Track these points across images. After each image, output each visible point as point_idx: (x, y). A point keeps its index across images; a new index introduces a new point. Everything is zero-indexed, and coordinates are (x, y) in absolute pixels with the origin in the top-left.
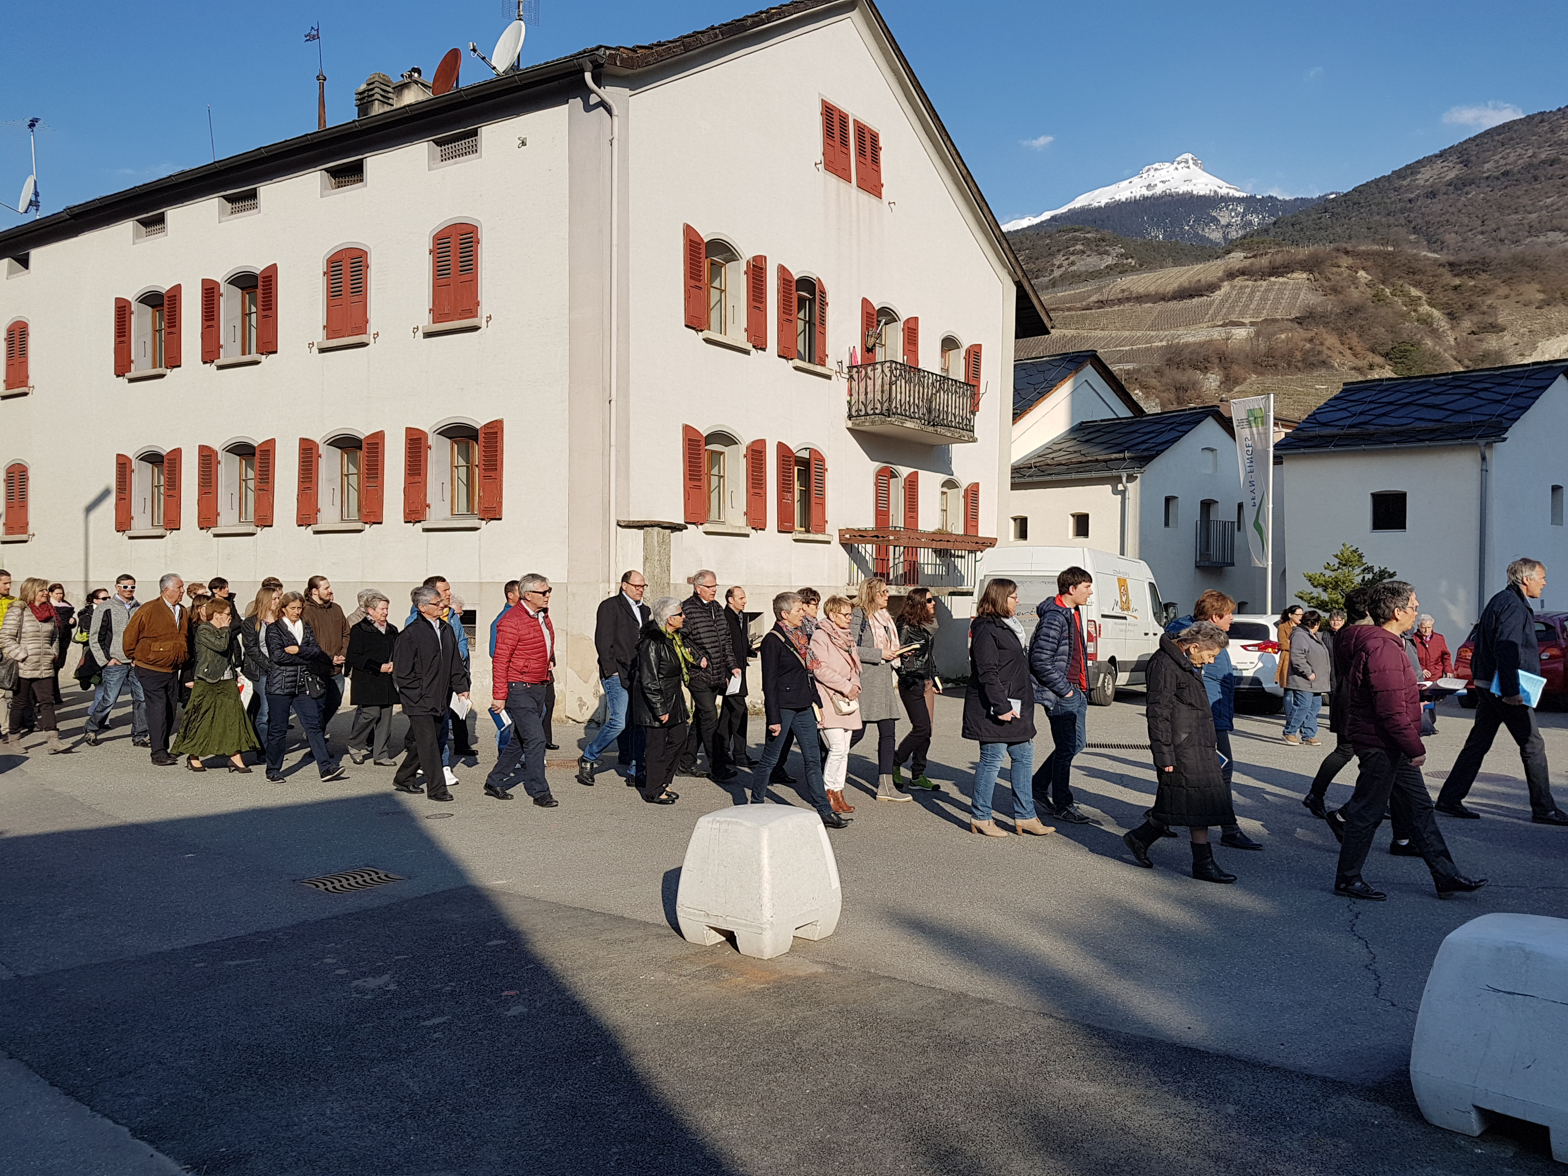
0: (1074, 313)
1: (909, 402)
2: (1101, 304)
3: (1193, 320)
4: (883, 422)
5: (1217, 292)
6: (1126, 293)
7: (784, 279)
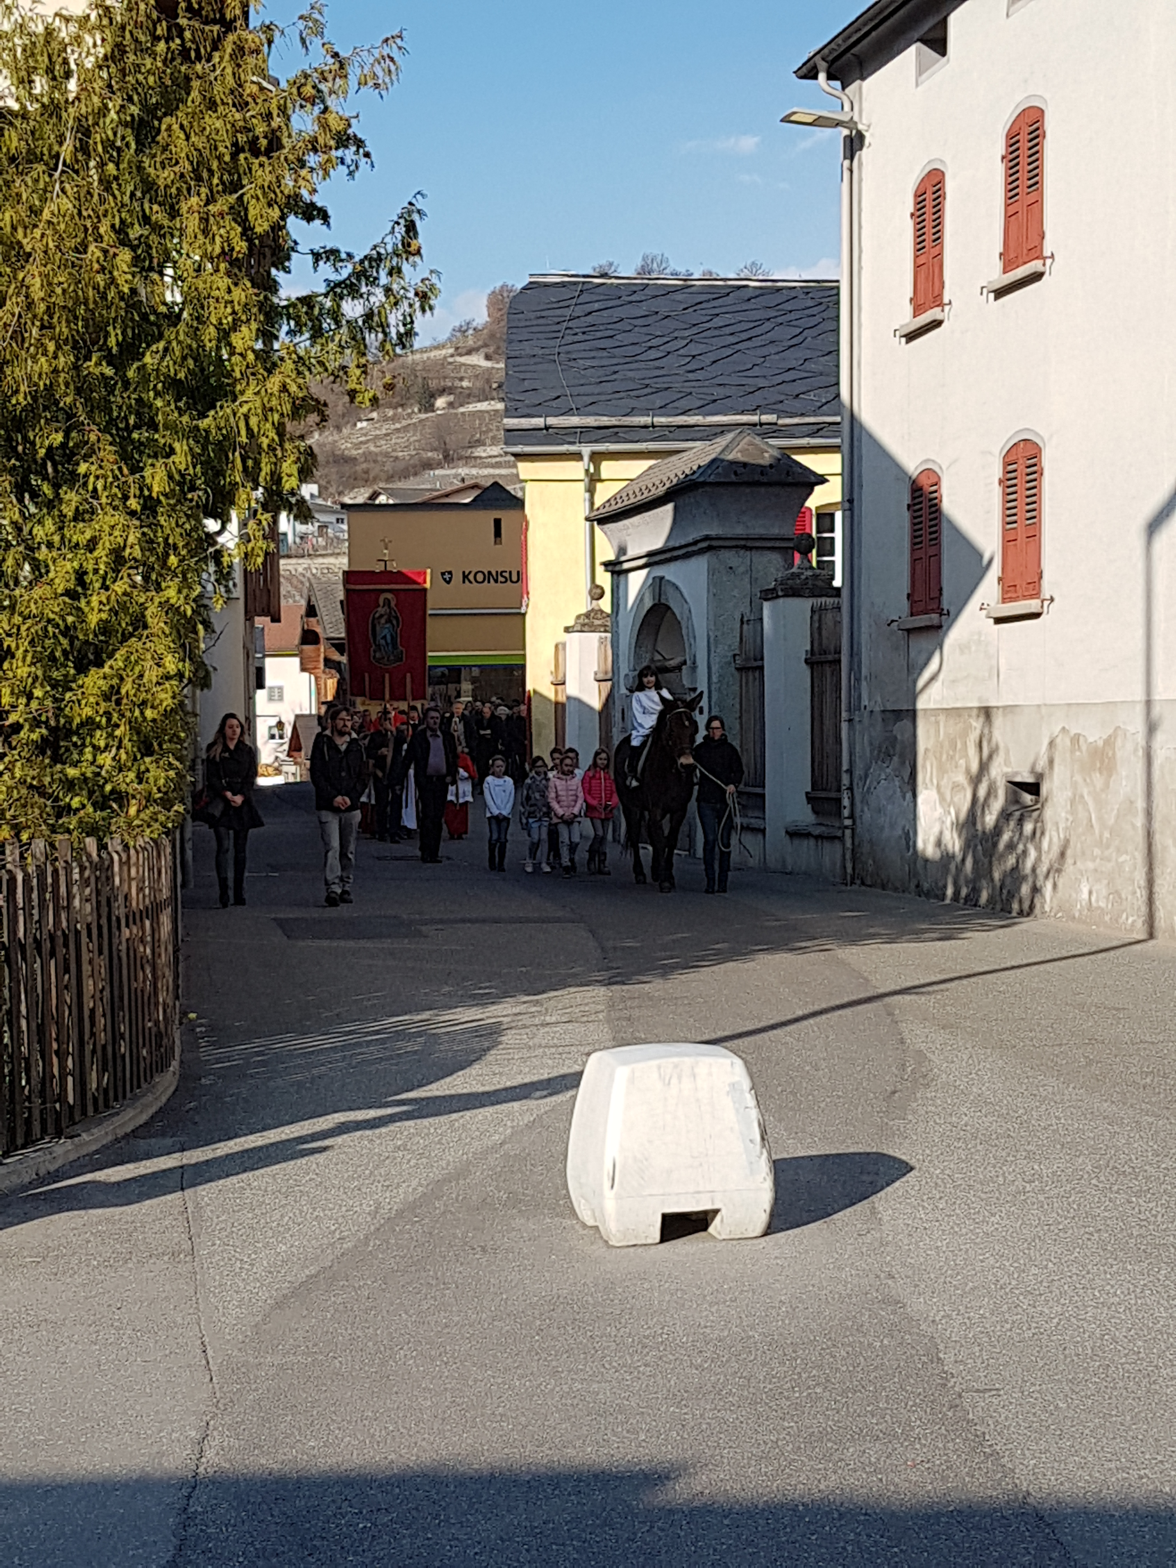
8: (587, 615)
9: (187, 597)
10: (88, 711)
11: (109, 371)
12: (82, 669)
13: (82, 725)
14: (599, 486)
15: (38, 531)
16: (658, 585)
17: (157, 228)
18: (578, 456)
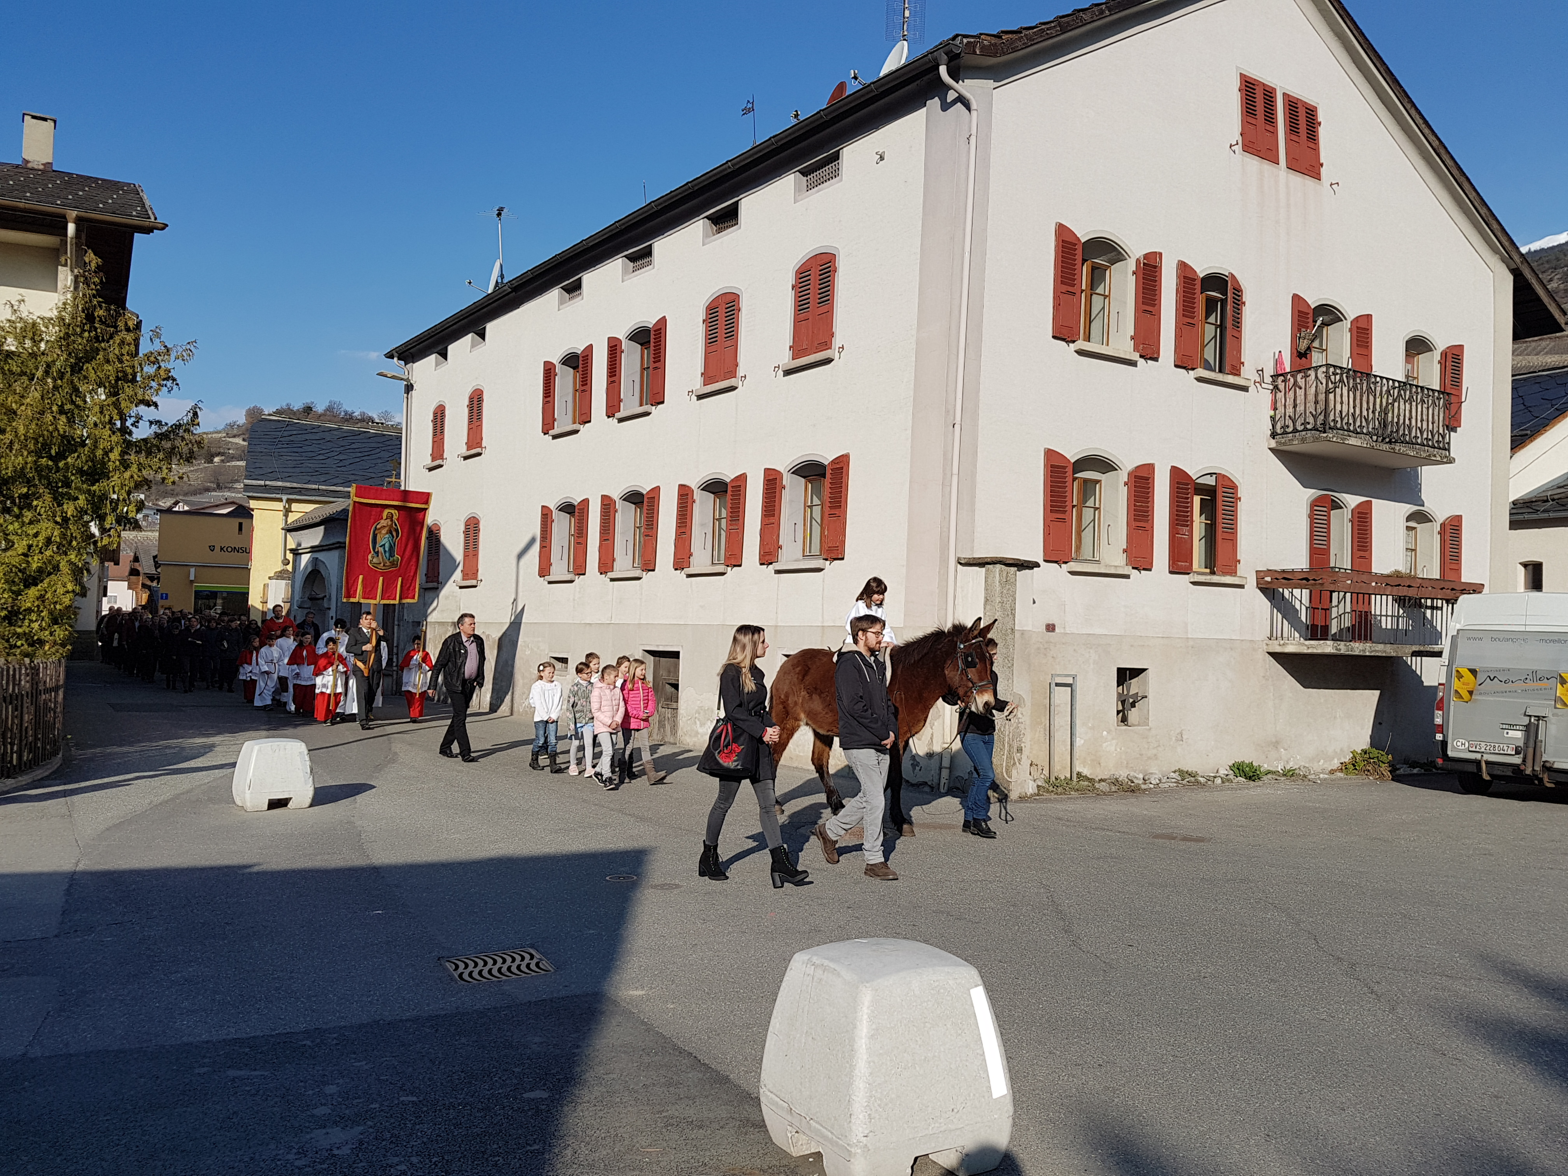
1: (1353, 415)
4: (1316, 439)
7: (1185, 277)
8: (280, 572)
9: (80, 559)
10: (29, 605)
11: (50, 463)
12: (27, 586)
13: (25, 610)
14: (290, 514)
15: (11, 527)
16: (315, 561)
17: (78, 407)
18: (280, 500)
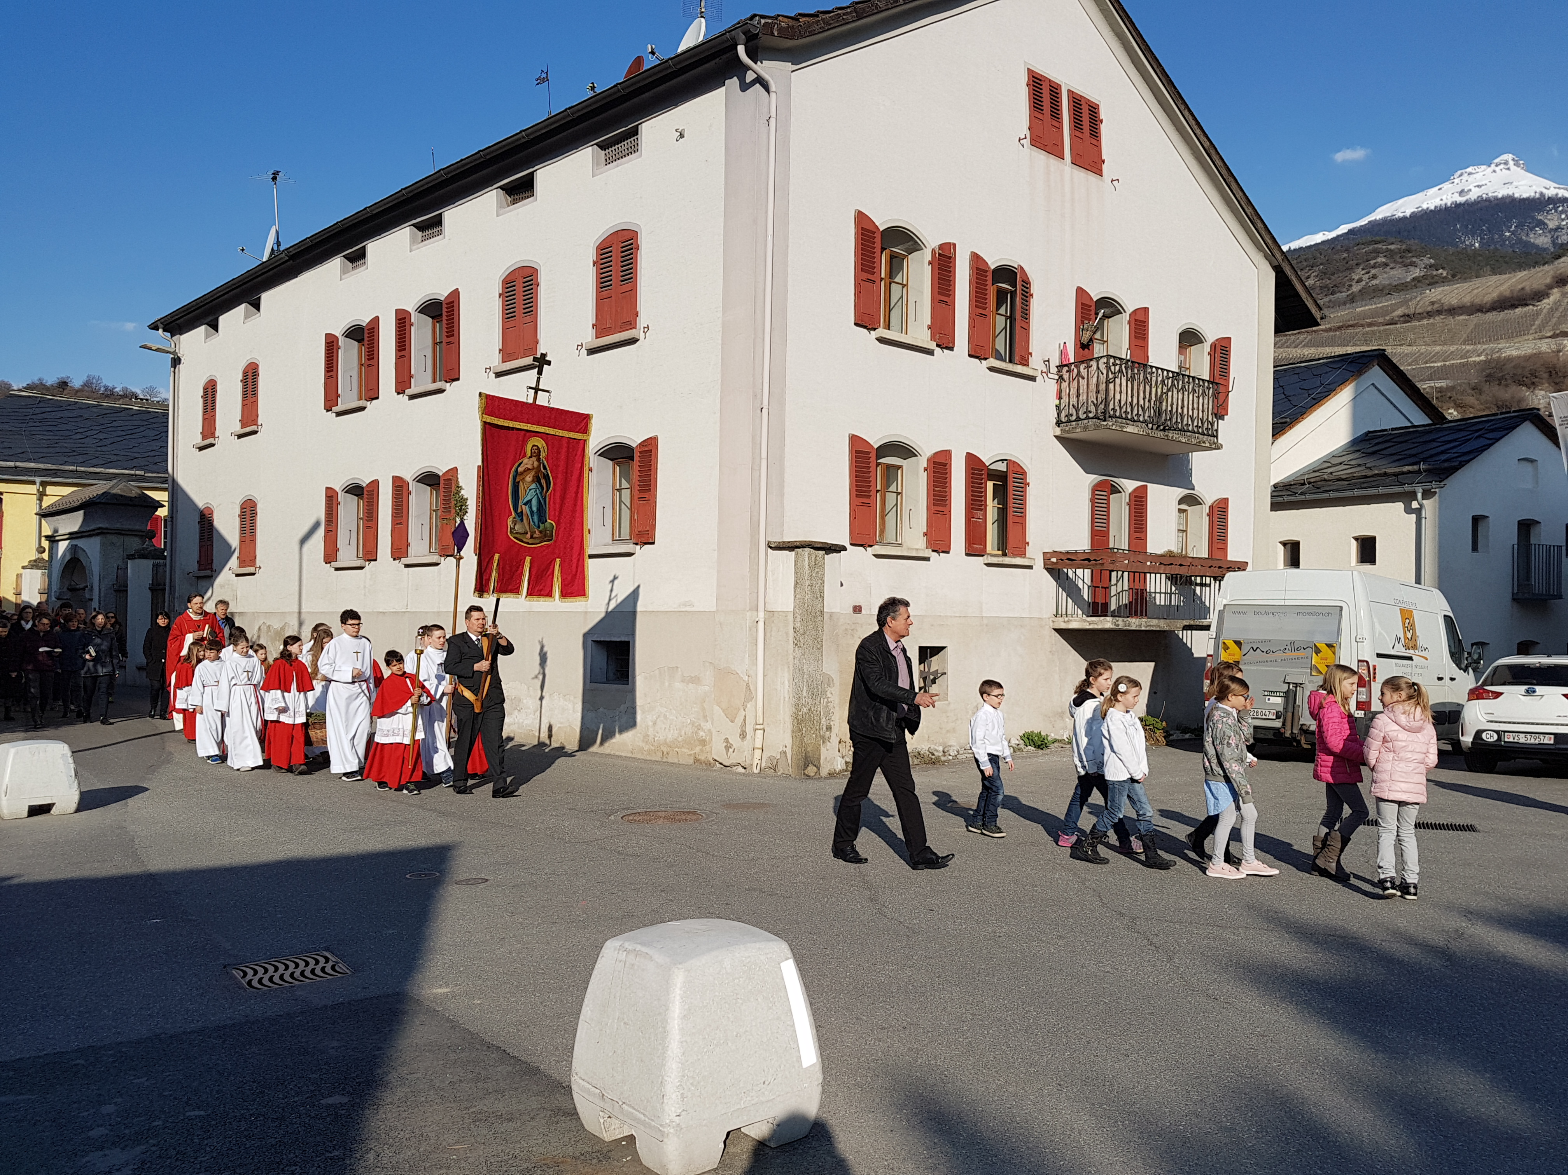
0: (1376, 328)
1: (1131, 404)
2: (1408, 318)
3: (1517, 331)
4: (1097, 427)
5: (1545, 301)
6: (1436, 306)
7: (977, 269)
8: (35, 561)
14: (45, 497)
16: (73, 549)
18: (33, 483)
